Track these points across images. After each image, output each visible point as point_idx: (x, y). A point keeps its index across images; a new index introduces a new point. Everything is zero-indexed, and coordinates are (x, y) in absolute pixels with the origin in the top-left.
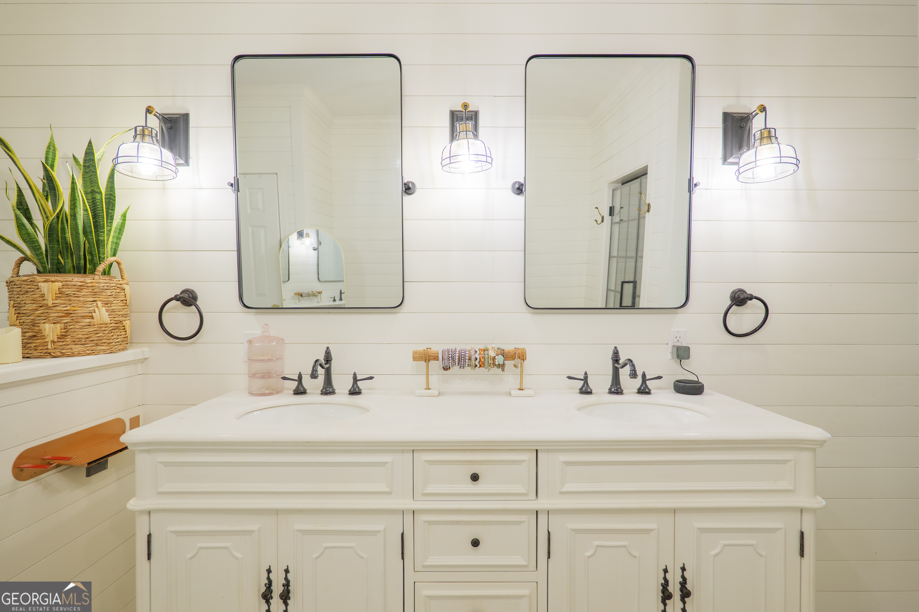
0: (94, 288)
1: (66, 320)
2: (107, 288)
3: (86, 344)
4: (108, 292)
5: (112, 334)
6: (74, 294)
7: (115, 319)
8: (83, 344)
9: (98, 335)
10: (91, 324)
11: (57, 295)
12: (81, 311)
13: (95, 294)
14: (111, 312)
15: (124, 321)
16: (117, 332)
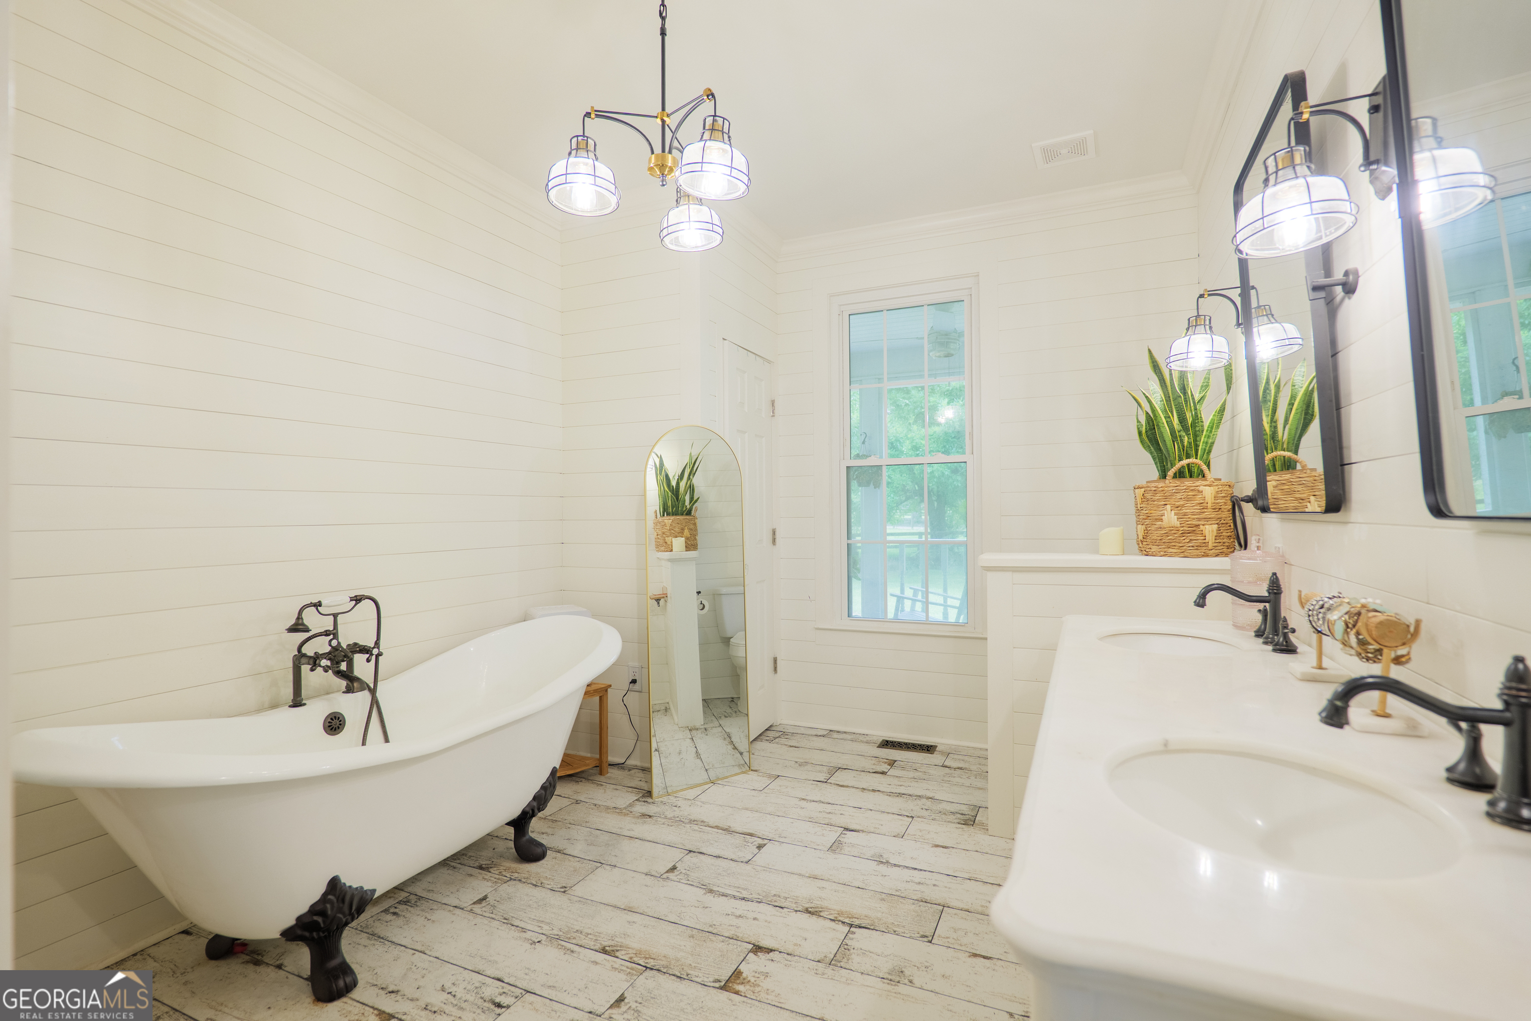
0: (1164, 492)
1: (1148, 522)
2: (1177, 491)
3: (1160, 546)
4: (1179, 496)
5: (1184, 538)
6: (1152, 498)
7: (1187, 523)
8: (1158, 546)
9: (1169, 538)
10: (1162, 527)
11: (1143, 500)
12: (1156, 514)
13: (1166, 498)
14: (1181, 516)
15: (1203, 525)
16: (1191, 536)
